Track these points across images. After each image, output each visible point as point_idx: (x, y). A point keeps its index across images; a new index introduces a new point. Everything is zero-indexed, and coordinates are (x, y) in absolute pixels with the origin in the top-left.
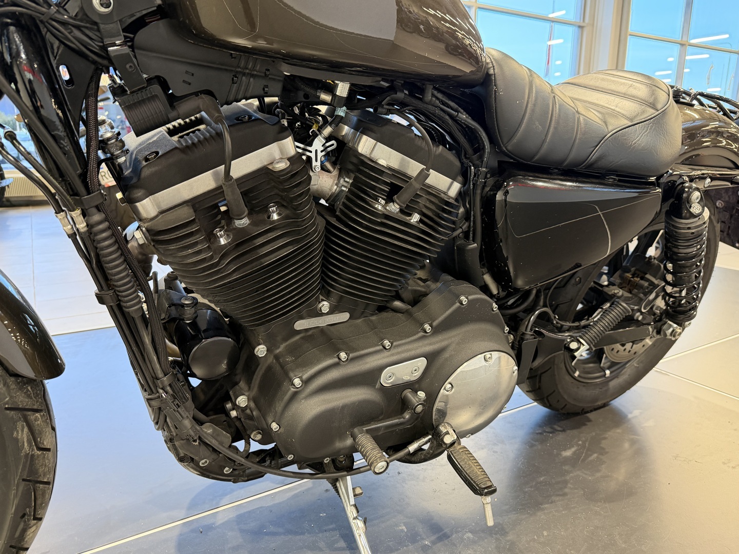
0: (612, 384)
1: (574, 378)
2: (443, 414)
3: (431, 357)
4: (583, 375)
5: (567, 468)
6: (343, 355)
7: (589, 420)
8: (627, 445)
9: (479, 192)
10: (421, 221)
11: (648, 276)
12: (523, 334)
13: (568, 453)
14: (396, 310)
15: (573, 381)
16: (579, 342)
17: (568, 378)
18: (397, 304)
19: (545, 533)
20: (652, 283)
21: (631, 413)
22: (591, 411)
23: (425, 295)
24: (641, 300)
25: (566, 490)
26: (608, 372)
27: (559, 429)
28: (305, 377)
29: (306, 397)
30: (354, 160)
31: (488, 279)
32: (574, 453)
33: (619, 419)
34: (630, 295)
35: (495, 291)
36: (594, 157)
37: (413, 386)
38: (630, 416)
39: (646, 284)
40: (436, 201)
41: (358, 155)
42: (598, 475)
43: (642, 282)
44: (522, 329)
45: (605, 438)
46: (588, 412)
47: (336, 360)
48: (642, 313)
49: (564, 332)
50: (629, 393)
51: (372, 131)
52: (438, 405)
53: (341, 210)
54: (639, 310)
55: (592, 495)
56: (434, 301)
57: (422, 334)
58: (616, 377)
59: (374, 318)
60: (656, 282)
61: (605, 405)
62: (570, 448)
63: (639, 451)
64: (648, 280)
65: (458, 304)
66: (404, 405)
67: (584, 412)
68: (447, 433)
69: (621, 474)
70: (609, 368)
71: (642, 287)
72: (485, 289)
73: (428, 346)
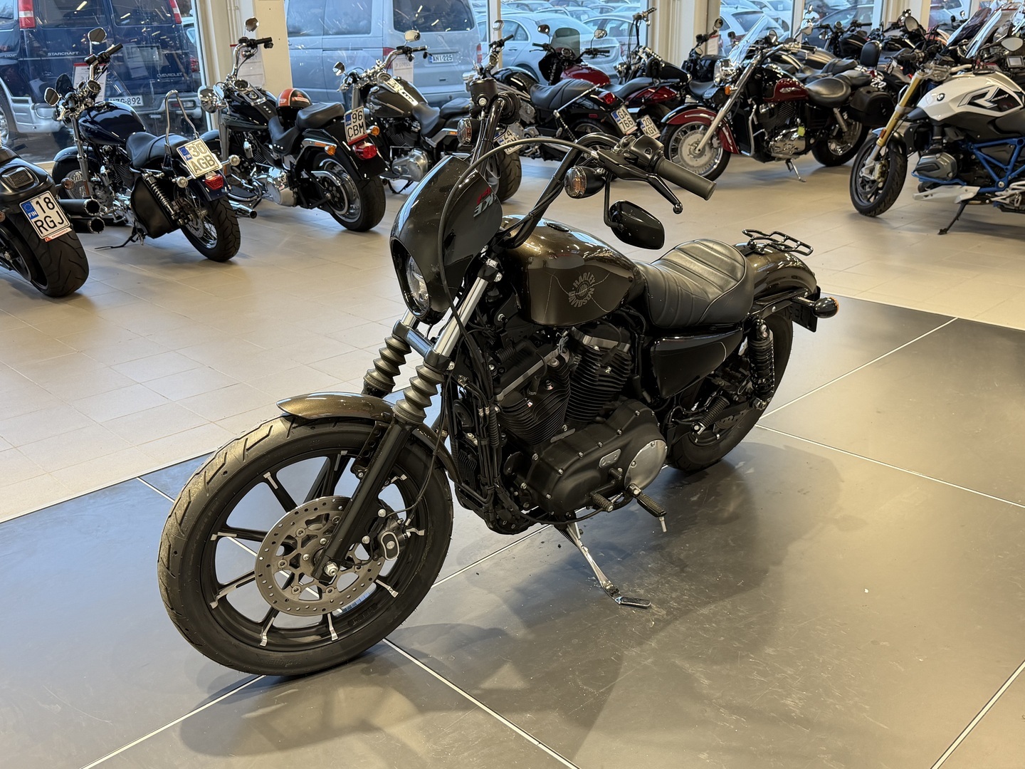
0: (722, 444)
1: (695, 444)
2: (629, 479)
3: (623, 448)
4: (700, 441)
5: (695, 508)
6: (580, 454)
7: (707, 474)
8: (734, 488)
9: (640, 348)
10: (612, 371)
11: (741, 370)
12: (667, 425)
13: (695, 499)
14: (598, 422)
15: (694, 446)
16: (699, 425)
17: (691, 445)
18: (598, 418)
19: (687, 545)
20: (743, 375)
21: (737, 464)
22: (708, 467)
23: (614, 410)
24: (737, 387)
25: (697, 521)
26: (718, 436)
27: (686, 483)
28: (564, 468)
29: (565, 479)
30: (581, 348)
31: (645, 394)
32: (699, 498)
33: (729, 470)
34: (729, 384)
35: (649, 401)
36: (702, 319)
37: (615, 466)
38: (736, 467)
39: (739, 376)
40: (620, 359)
41: (583, 346)
42: (716, 509)
43: (737, 374)
44: (666, 421)
45: (719, 486)
46: (705, 468)
47: (578, 457)
48: (738, 396)
49: (689, 418)
50: (735, 450)
51: (590, 332)
52: (627, 474)
53: (575, 375)
54: (736, 394)
55: (713, 521)
56: (619, 415)
57: (617, 436)
58: (725, 438)
59: (586, 429)
60: (746, 373)
61: (718, 461)
62: (695, 495)
63: (745, 491)
64: (740, 372)
65: (634, 416)
66: (611, 476)
67: (703, 468)
68: (635, 489)
69: (732, 507)
70: (718, 433)
71: (737, 377)
72: (644, 401)
73: (621, 443)
